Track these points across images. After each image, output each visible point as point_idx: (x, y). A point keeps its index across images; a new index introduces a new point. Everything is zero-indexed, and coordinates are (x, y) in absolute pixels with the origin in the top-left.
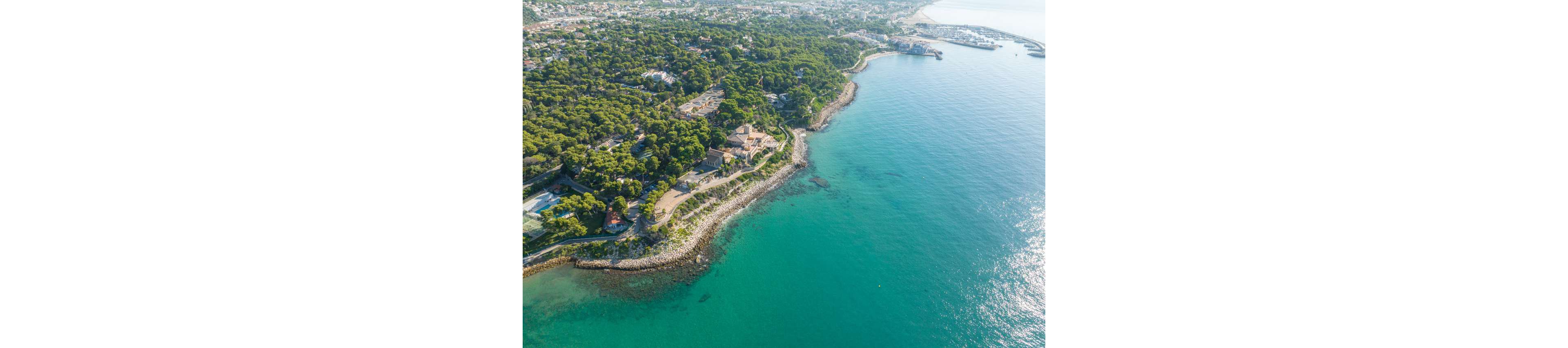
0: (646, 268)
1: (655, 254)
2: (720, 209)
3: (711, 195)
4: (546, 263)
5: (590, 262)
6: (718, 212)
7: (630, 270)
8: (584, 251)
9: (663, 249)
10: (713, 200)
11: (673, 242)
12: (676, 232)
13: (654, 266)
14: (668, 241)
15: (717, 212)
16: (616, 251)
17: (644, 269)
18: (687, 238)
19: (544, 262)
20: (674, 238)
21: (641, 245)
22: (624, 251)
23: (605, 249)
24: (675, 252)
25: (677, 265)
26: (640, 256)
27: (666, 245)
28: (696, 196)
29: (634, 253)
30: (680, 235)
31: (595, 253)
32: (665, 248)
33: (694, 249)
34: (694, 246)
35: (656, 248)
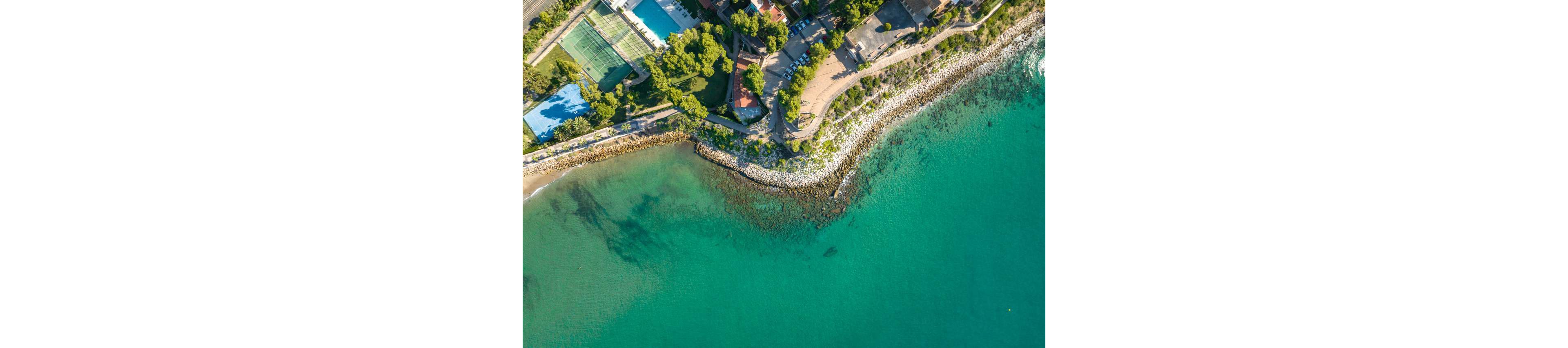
0: (776, 187)
1: (790, 171)
2: (890, 105)
3: (885, 81)
4: (662, 136)
5: (713, 153)
6: (884, 110)
7: (758, 183)
8: (705, 134)
9: (799, 167)
10: (885, 88)
11: (814, 161)
12: (820, 148)
13: (786, 188)
14: (807, 159)
15: (882, 109)
16: (744, 149)
17: (774, 187)
18: (831, 156)
19: (661, 132)
20: (816, 156)
21: (775, 153)
22: (752, 154)
23: (731, 143)
24: (813, 175)
25: (810, 192)
26: (770, 168)
27: (804, 163)
28: (863, 81)
29: (765, 161)
30: (824, 152)
31: (719, 142)
32: (802, 167)
33: (835, 173)
34: (836, 168)
35: (791, 163)
